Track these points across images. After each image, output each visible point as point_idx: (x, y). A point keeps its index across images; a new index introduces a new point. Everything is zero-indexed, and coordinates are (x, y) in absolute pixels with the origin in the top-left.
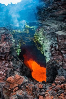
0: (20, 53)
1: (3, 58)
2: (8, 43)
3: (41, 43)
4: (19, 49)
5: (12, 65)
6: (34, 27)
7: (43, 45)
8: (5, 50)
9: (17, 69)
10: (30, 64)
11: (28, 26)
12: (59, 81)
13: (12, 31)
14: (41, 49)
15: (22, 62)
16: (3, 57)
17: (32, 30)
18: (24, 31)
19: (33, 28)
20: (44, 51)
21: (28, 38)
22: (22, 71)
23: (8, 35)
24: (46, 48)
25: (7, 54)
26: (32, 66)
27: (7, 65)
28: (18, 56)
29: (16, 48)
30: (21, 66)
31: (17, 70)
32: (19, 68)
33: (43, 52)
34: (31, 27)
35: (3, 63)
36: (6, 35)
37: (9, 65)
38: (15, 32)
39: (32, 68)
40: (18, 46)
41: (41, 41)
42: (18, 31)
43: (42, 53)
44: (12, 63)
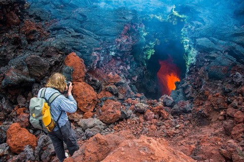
0: (152, 55)
1: (119, 58)
2: (132, 38)
5: (128, 70)
6: (185, 16)
8: (124, 47)
9: (133, 76)
11: (176, 13)
13: (148, 16)
16: (119, 56)
17: (182, 20)
18: (169, 20)
19: (184, 19)
21: (174, 33)
22: (141, 83)
23: (135, 25)
25: (126, 53)
27: (121, 67)
28: (146, 61)
29: (147, 46)
31: (133, 79)
32: (137, 77)
34: (181, 16)
35: (117, 64)
36: (132, 24)
37: (124, 68)
38: (154, 18)
41: (187, 44)
42: (158, 17)
44: (129, 68)
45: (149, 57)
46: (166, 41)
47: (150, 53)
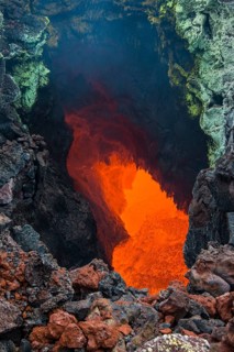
0: (41, 91)
3: (188, 35)
4: (36, 60)
7: (200, 51)
10: (116, 185)
12: (215, 272)
14: (184, 80)
15: (41, 148)
20: (205, 97)
22: (31, 207)
24: (221, 73)
26: (123, 203)
29: (15, 50)
30: (28, 179)
32: (11, 184)
33: (199, 102)
39: (124, 217)
40: (27, 37)
41: (192, 15)
43: (194, 110)
45: (31, 96)
46: (82, 27)
47: (33, 78)
